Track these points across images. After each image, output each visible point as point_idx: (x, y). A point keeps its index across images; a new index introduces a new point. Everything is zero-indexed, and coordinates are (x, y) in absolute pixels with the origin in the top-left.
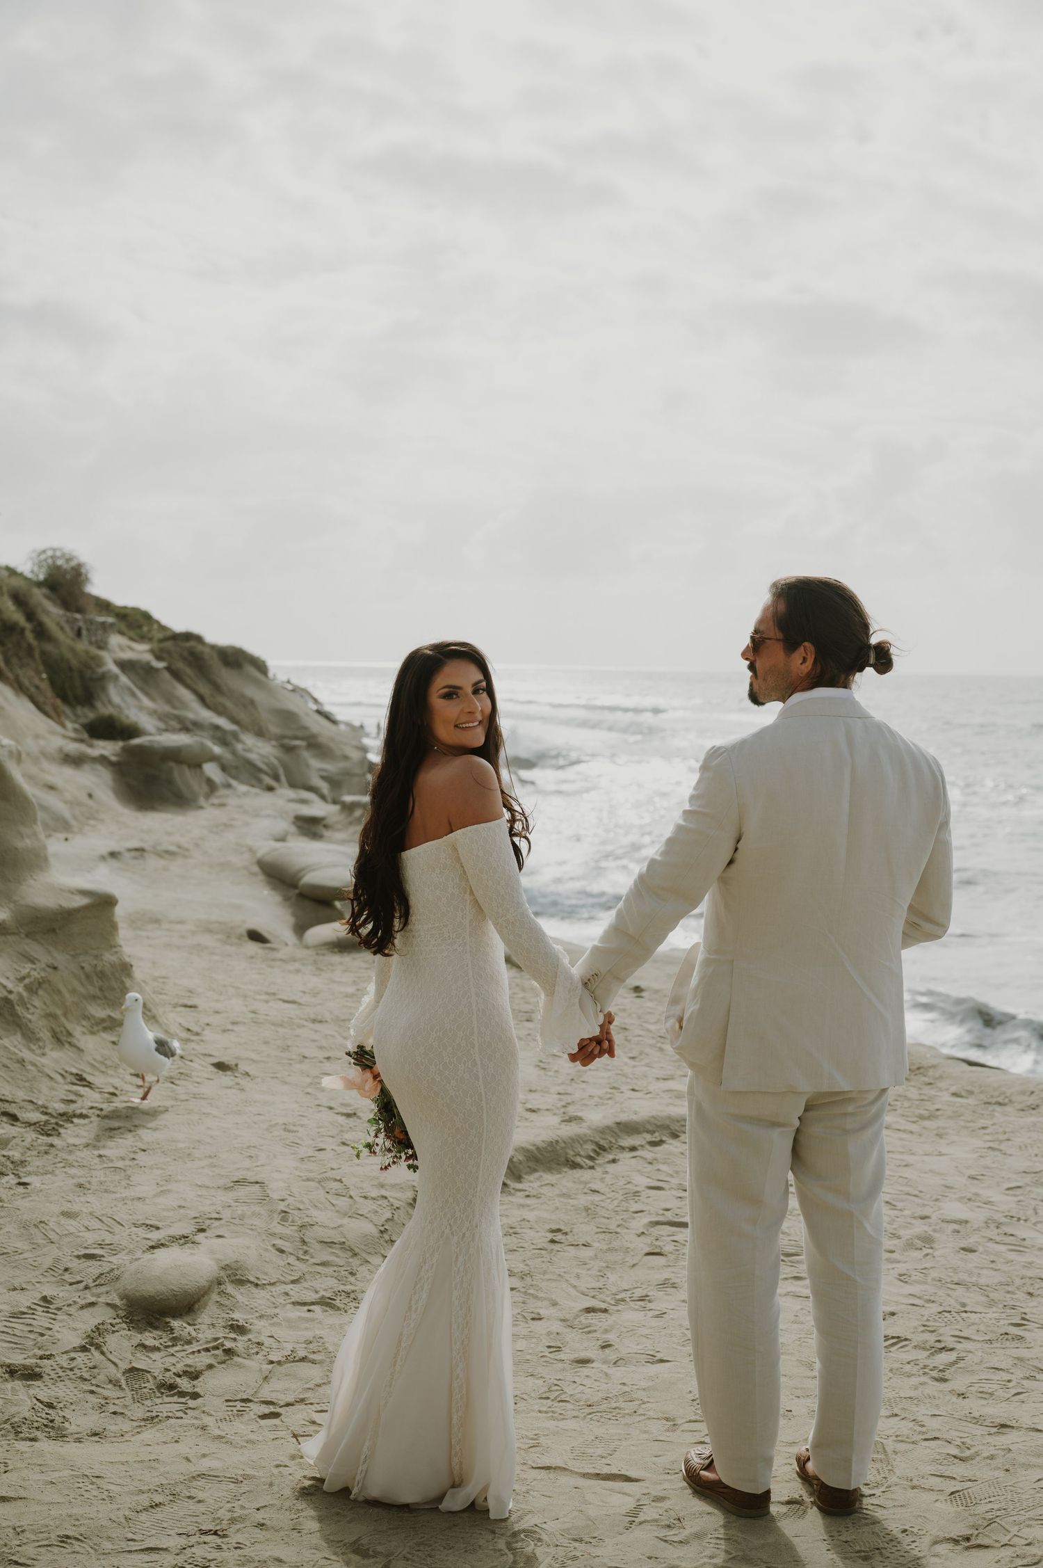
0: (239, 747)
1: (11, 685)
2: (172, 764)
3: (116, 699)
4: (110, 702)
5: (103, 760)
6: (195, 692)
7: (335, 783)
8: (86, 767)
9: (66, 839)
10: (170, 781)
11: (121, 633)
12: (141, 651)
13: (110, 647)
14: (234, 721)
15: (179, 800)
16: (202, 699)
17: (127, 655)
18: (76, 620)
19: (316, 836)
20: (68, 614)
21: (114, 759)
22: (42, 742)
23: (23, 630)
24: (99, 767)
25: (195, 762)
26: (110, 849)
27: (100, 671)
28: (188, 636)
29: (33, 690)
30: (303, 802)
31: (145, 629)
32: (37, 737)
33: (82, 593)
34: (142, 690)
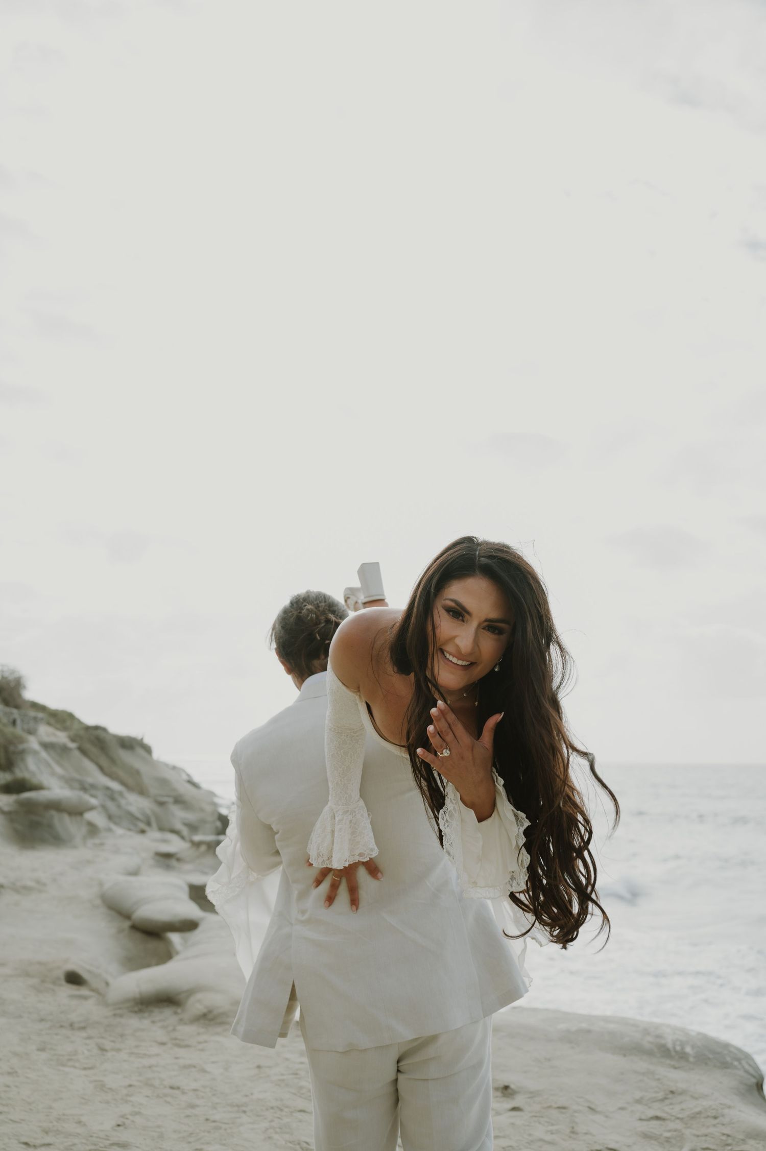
0: (123, 802)
2: (53, 813)
3: (33, 767)
4: (27, 769)
6: (97, 764)
7: (193, 828)
10: (50, 826)
11: (49, 724)
12: (61, 737)
13: (39, 733)
14: (123, 783)
15: (56, 840)
16: (101, 769)
17: (47, 739)
18: (12, 713)
19: (168, 867)
20: (6, 709)
21: (6, 809)
25: (77, 812)
27: (21, 747)
28: (97, 728)
30: (165, 841)
31: (68, 723)
33: (20, 696)
34: (58, 763)
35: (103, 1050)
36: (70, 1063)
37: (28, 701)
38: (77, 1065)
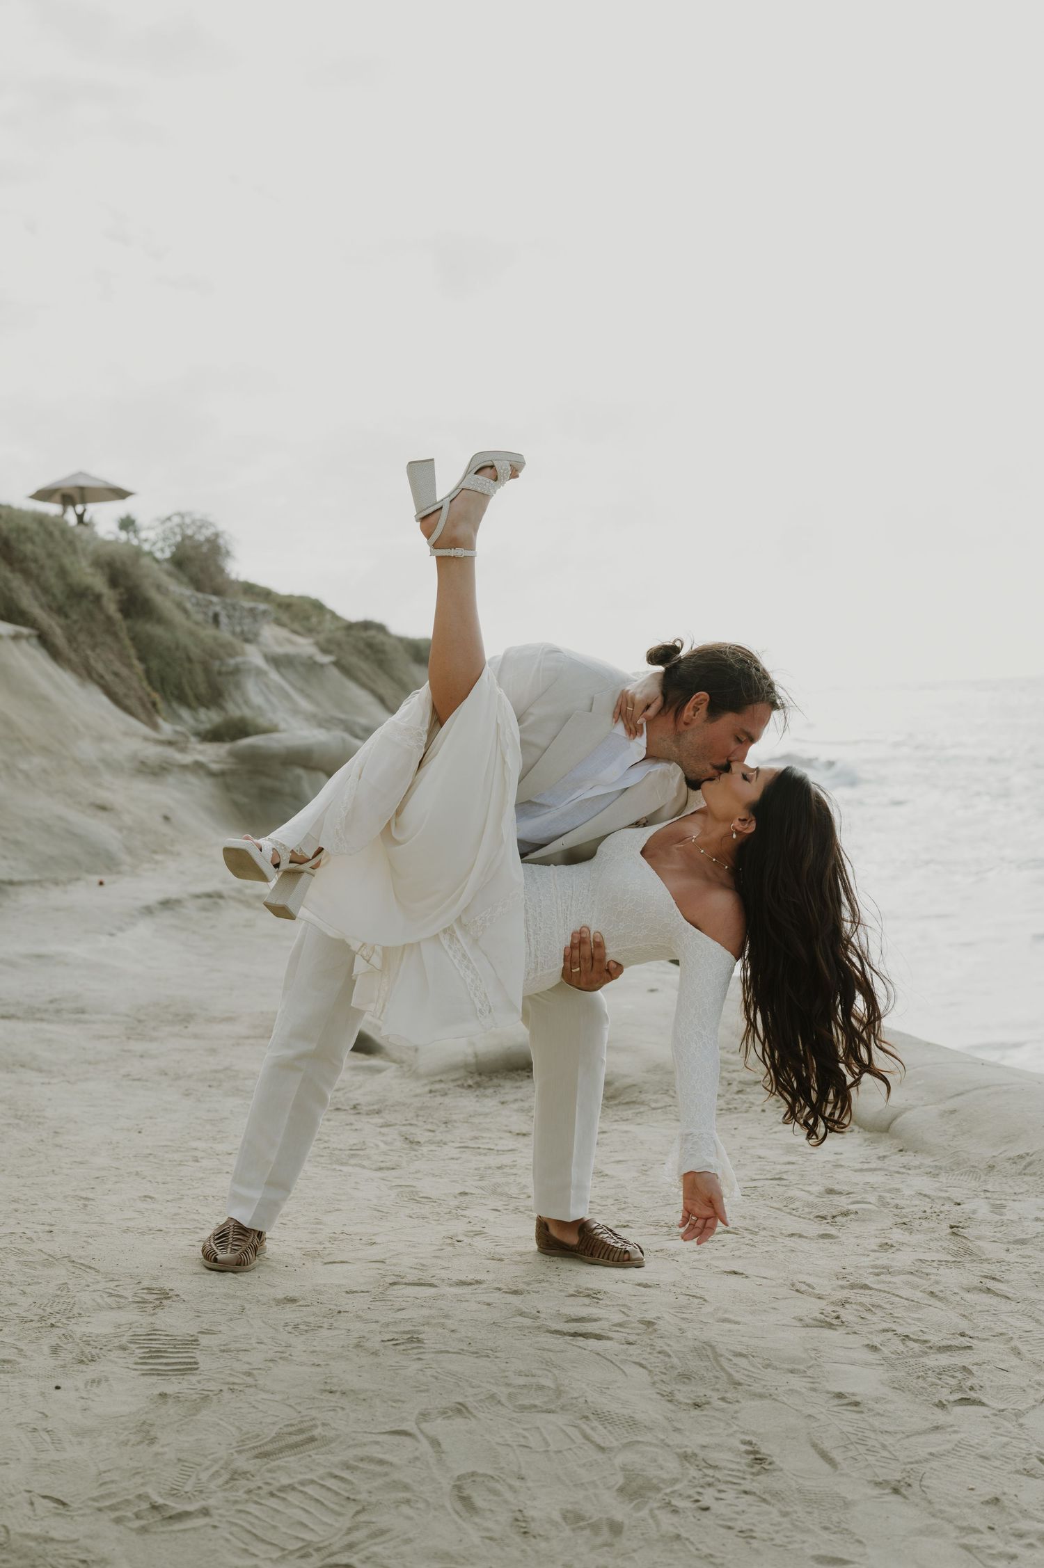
1: (74, 670)
2: (300, 771)
3: (257, 699)
4: (247, 702)
5: (198, 767)
6: (373, 692)
8: (171, 779)
9: (101, 883)
10: (296, 795)
11: (279, 623)
12: (304, 646)
13: (261, 639)
16: (381, 700)
17: (279, 650)
18: (211, 602)
20: (200, 595)
21: (215, 767)
22: (107, 747)
23: (98, 598)
24: (192, 779)
26: (161, 896)
28: (367, 625)
29: (109, 677)
31: (314, 620)
32: (101, 738)
33: (221, 571)
34: (302, 691)
35: (413, 1143)
36: (352, 1161)
37: (237, 582)
38: (365, 1163)
